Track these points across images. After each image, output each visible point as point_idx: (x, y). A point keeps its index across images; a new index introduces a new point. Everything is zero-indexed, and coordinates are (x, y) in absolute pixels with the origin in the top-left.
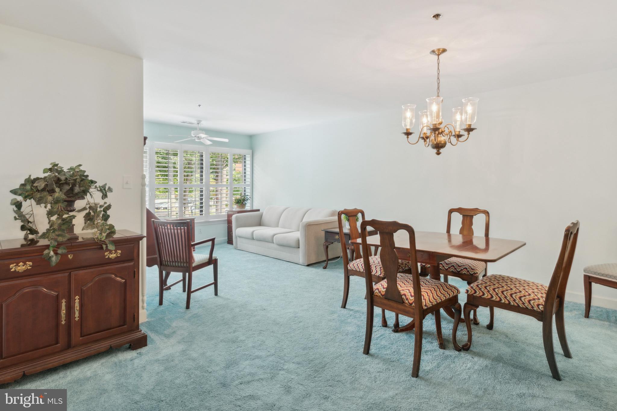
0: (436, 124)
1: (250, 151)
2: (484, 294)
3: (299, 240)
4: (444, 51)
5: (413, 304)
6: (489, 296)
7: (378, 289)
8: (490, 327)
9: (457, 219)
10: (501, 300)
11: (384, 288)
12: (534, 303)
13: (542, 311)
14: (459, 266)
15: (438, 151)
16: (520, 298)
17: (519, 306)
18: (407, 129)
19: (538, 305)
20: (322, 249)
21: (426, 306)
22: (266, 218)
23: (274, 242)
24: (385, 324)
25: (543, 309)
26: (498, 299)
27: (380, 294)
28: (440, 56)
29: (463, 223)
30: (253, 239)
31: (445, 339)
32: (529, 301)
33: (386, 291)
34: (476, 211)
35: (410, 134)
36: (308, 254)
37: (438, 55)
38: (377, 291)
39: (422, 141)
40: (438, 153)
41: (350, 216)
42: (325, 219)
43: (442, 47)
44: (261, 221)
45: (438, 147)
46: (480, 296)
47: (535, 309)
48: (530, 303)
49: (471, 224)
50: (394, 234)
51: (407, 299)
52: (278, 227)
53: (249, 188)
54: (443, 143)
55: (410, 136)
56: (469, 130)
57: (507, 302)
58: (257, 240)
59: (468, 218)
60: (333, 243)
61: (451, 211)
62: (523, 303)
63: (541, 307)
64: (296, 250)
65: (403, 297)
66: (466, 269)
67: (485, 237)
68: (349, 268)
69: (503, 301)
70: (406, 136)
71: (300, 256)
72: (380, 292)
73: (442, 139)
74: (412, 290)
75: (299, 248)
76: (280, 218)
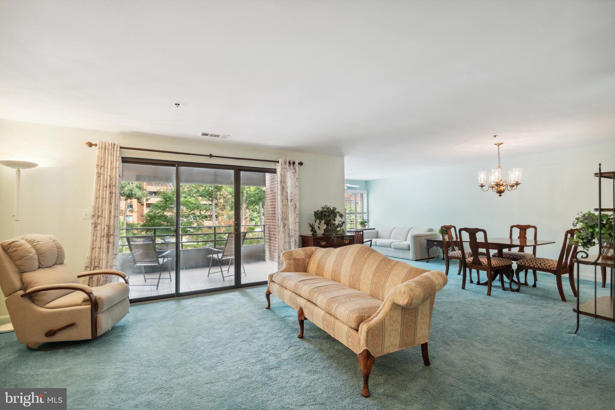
0: (497, 182)
1: (366, 191)
2: (526, 264)
3: (409, 246)
4: (501, 144)
5: (487, 265)
6: (529, 265)
7: (468, 260)
8: (535, 286)
9: (516, 232)
10: (535, 266)
11: (471, 260)
12: (552, 267)
13: (556, 270)
14: (516, 255)
15: (500, 194)
16: (545, 265)
17: (544, 268)
18: (482, 184)
19: (554, 267)
20: (425, 251)
21: (493, 266)
22: (381, 233)
23: (392, 247)
24: (472, 282)
25: (556, 269)
26: (533, 266)
27: (469, 262)
28: (500, 146)
29: (520, 233)
30: (376, 246)
31: (506, 288)
32: (549, 266)
33: (472, 261)
34: (529, 227)
35: (483, 186)
36: (415, 253)
37: (498, 146)
38: (468, 261)
39: (491, 189)
40: (500, 196)
41: (448, 229)
42: (425, 233)
43: (500, 142)
44: (377, 236)
45: (500, 192)
46: (524, 265)
47: (552, 269)
48: (549, 267)
49: (525, 234)
50: (476, 234)
51: (484, 263)
52: (390, 239)
53: (366, 215)
54: (502, 190)
55: (483, 187)
56: (517, 184)
57: (538, 267)
58: (379, 246)
59: (524, 230)
60: (432, 247)
61: (512, 227)
62: (546, 267)
63: (555, 268)
64: (407, 251)
65: (482, 263)
66: (520, 256)
67: (534, 240)
68: (449, 255)
69: (536, 267)
70: (481, 187)
71: (411, 255)
72: (469, 261)
73: (502, 188)
74: (486, 260)
75: (409, 250)
76: (391, 233)
